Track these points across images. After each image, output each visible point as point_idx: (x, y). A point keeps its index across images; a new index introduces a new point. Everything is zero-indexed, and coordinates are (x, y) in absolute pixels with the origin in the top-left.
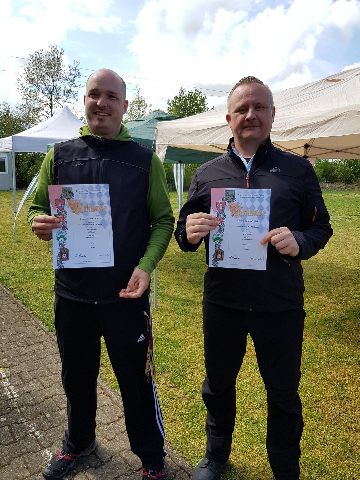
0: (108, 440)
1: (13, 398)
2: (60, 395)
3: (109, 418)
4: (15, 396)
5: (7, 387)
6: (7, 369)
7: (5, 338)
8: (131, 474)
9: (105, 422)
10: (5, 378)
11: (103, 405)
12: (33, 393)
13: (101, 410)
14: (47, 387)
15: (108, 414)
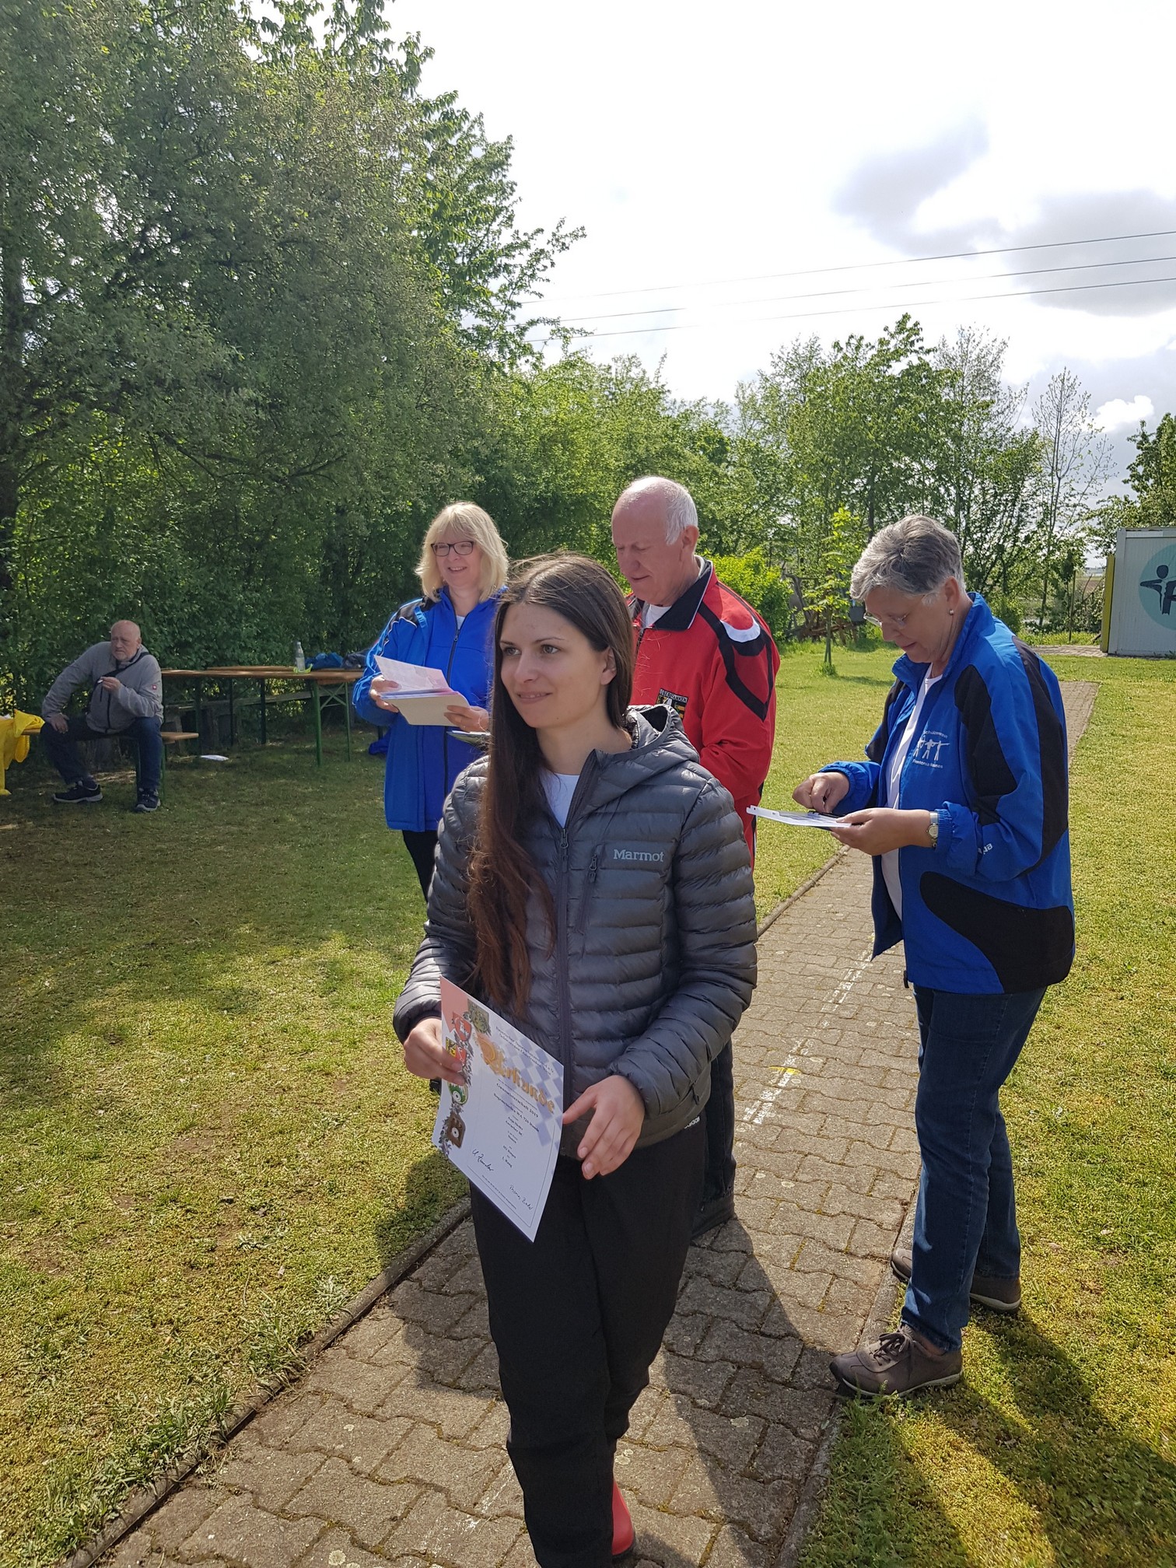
0: (791, 1268)
1: (751, 1122)
2: (824, 1159)
3: (849, 1243)
4: (756, 1121)
5: (763, 1102)
6: (803, 1076)
7: (873, 1024)
8: (747, 1331)
9: (831, 1243)
10: (779, 1088)
11: (871, 1216)
12: (788, 1132)
13: (857, 1221)
14: (823, 1137)
15: (856, 1236)
